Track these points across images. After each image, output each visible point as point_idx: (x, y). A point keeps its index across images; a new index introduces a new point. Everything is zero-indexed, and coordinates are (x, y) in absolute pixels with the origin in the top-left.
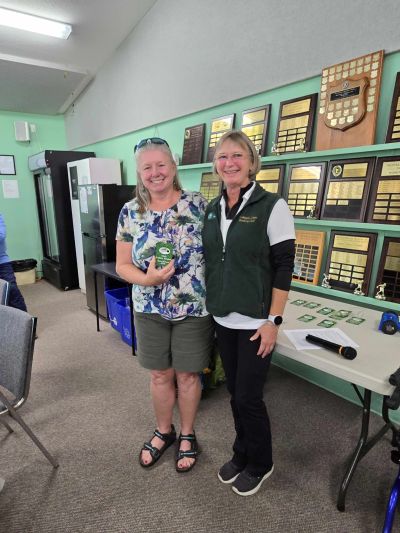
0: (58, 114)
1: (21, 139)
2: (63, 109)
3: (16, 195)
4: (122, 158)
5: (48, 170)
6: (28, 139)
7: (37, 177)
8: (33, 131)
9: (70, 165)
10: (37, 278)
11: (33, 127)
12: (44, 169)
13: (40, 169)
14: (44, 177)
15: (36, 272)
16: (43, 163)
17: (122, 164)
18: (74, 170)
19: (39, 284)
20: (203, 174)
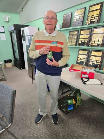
0: (17, 13)
1: (6, 21)
2: (18, 11)
3: (5, 39)
4: (39, 27)
5: (15, 31)
6: (8, 21)
7: (11, 33)
8: (9, 18)
9: (22, 29)
10: (12, 65)
11: (9, 17)
12: (13, 31)
13: (12, 31)
14: (13, 33)
15: (12, 63)
16: (13, 29)
17: (38, 29)
18: (23, 31)
19: (13, 67)
20: (70, 31)
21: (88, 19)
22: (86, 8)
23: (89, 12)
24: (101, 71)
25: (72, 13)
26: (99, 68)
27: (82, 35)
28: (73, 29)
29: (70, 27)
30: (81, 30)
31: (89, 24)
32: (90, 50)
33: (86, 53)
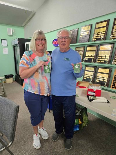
0: (22, 26)
1: (9, 34)
2: (23, 25)
3: (7, 53)
5: (19, 45)
6: (12, 34)
7: (14, 47)
8: (13, 32)
9: (26, 43)
10: (13, 81)
11: (13, 30)
12: (17, 45)
13: (15, 45)
14: (17, 47)
15: (13, 79)
16: (17, 42)
18: (27, 45)
19: (14, 83)
20: (76, 47)
21: (95, 36)
22: (92, 24)
23: (96, 29)
24: (108, 89)
25: (78, 29)
26: (106, 85)
27: (89, 51)
28: (79, 45)
29: (76, 43)
30: (88, 46)
31: (95, 41)
32: (97, 67)
33: (93, 69)
